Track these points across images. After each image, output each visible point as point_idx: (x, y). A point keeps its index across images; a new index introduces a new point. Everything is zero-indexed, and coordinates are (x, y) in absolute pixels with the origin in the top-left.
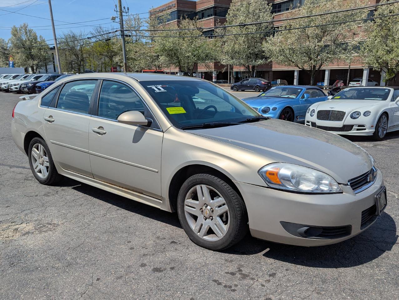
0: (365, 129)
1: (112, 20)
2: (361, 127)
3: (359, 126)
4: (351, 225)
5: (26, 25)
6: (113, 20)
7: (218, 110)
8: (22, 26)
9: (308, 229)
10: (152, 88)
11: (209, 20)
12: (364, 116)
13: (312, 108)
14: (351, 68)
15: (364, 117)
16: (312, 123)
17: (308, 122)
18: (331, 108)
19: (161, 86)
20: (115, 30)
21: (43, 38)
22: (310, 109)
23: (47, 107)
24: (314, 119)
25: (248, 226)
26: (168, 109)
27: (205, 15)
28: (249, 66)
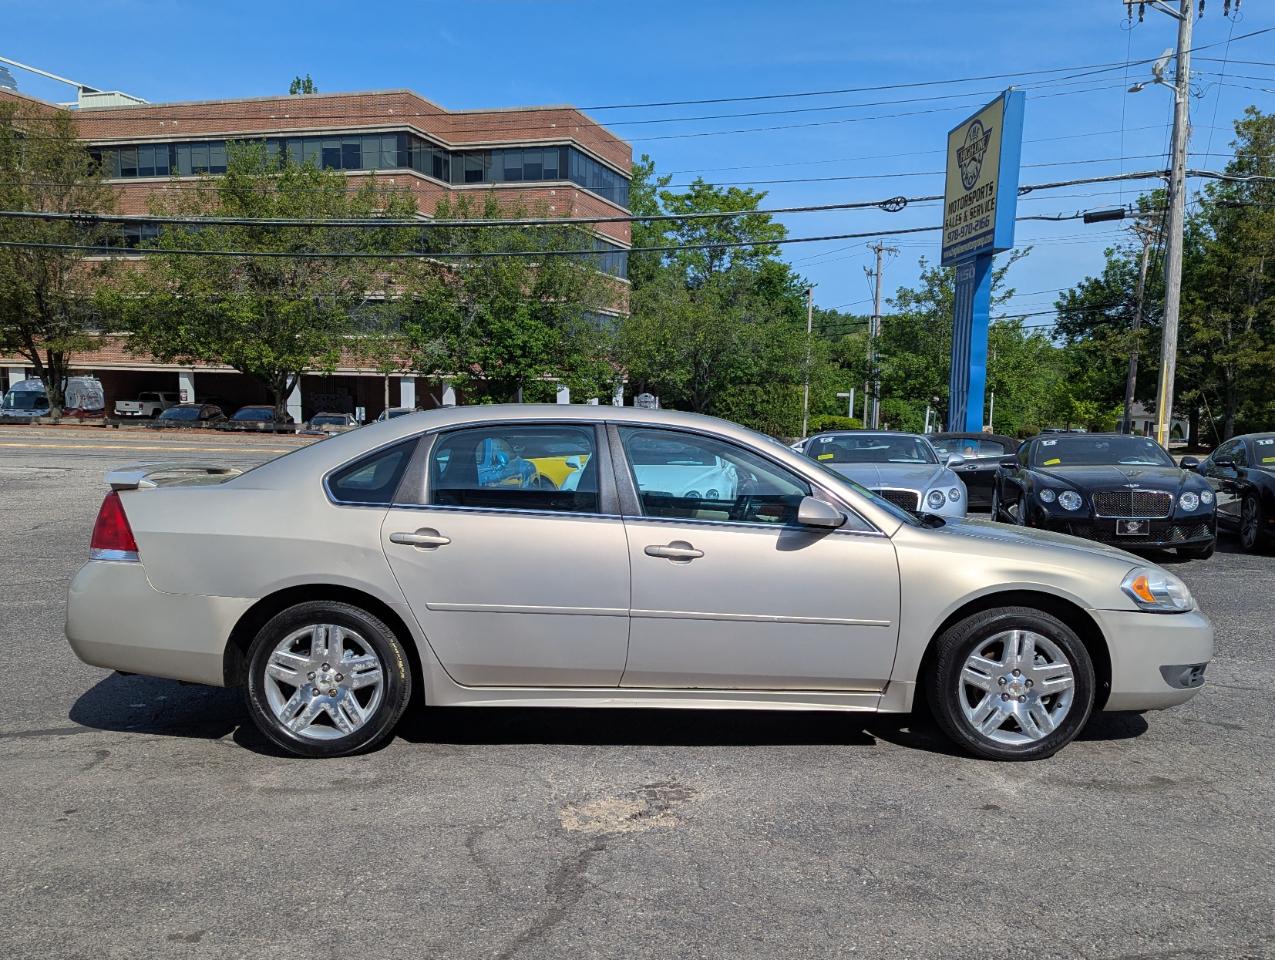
9: (1192, 671)
23: (386, 504)
25: (1108, 688)
28: (34, 352)
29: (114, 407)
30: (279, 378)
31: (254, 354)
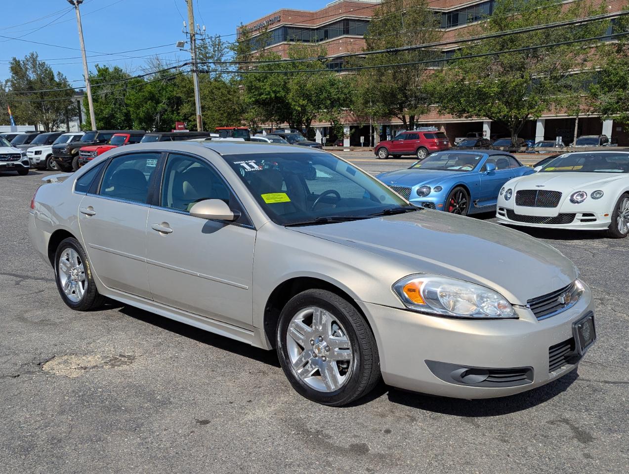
0: (595, 220)
1: (178, 48)
2: (588, 216)
3: (584, 215)
4: (532, 368)
5: (35, 56)
6: (181, 47)
7: (342, 196)
8: (29, 57)
9: (466, 371)
10: (241, 165)
11: (337, 42)
12: (593, 198)
13: (507, 186)
14: (579, 117)
15: (594, 200)
16: (507, 210)
17: (502, 209)
18: (538, 186)
19: (254, 161)
20: (182, 63)
21: (64, 77)
22: (504, 188)
23: (85, 194)
24: (511, 204)
25: (379, 366)
26: (264, 196)
27: (330, 33)
28: (404, 117)
29: (454, 141)
30: (514, 122)
31: (497, 110)
